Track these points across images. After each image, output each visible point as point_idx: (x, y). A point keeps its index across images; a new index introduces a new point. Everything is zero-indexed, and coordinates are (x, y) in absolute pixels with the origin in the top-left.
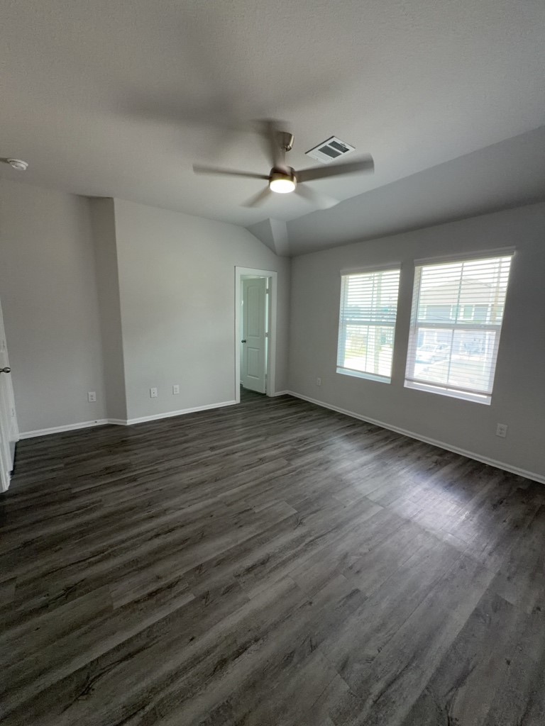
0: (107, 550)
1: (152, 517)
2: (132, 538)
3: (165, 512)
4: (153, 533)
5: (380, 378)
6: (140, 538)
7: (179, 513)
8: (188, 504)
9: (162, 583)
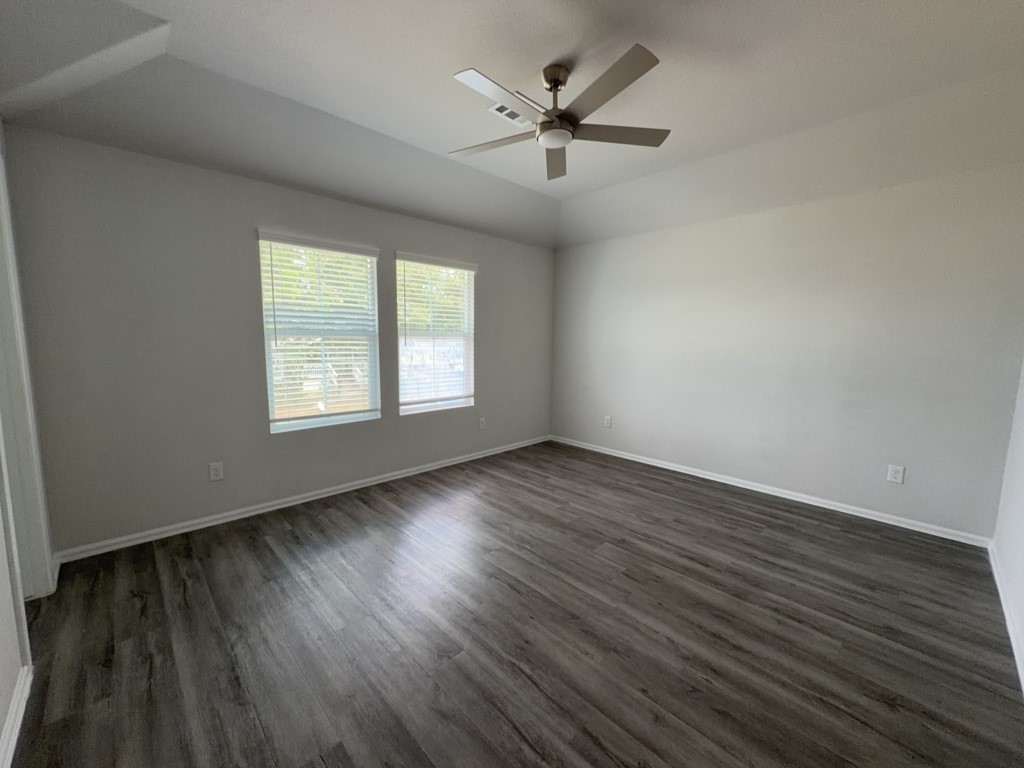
0: (814, 697)
1: (715, 671)
2: (768, 676)
3: (691, 659)
4: (740, 655)
5: (362, 414)
6: (758, 666)
7: (680, 639)
8: (654, 636)
9: (780, 617)
